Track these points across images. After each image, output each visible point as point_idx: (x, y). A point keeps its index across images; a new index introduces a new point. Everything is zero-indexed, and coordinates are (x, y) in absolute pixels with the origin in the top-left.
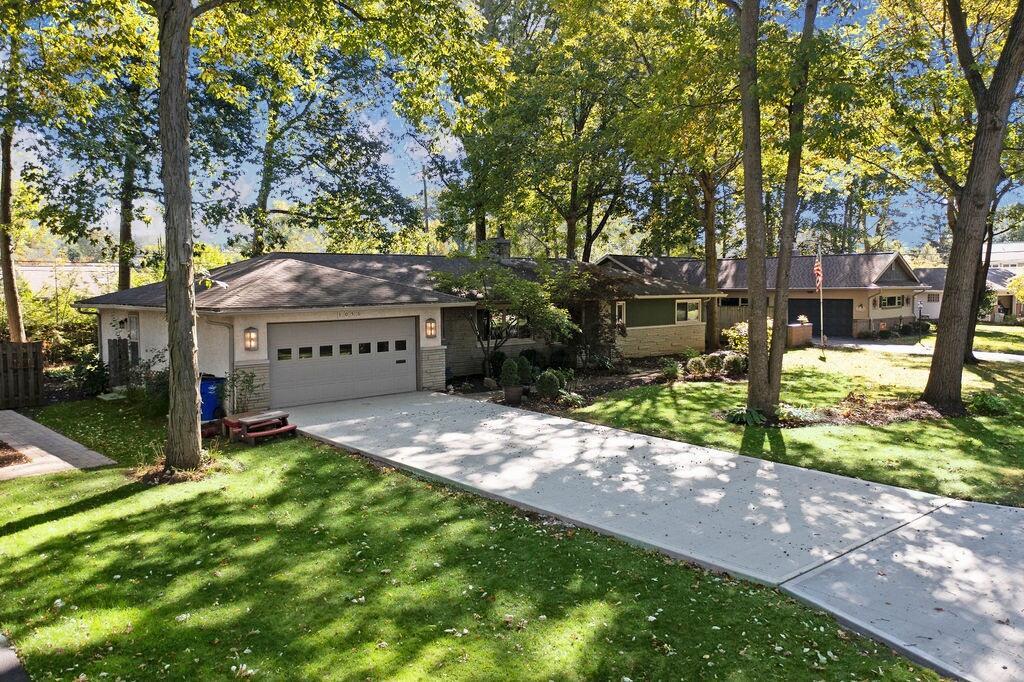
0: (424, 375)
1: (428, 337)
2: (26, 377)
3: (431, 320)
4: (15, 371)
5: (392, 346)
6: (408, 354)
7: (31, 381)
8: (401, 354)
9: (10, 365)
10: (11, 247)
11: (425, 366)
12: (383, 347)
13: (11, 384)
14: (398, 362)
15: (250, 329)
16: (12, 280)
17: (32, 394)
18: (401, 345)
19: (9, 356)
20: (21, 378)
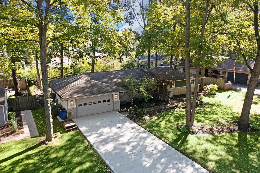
0: (114, 107)
1: (115, 98)
2: (33, 103)
3: (116, 95)
4: (31, 102)
5: (107, 101)
6: (111, 102)
7: (34, 103)
8: (109, 103)
9: (30, 100)
10: (38, 63)
11: (115, 105)
12: (104, 101)
13: (30, 104)
14: (108, 104)
15: (71, 101)
16: (38, 70)
17: (34, 106)
18: (109, 101)
19: (30, 99)
20: (32, 103)
